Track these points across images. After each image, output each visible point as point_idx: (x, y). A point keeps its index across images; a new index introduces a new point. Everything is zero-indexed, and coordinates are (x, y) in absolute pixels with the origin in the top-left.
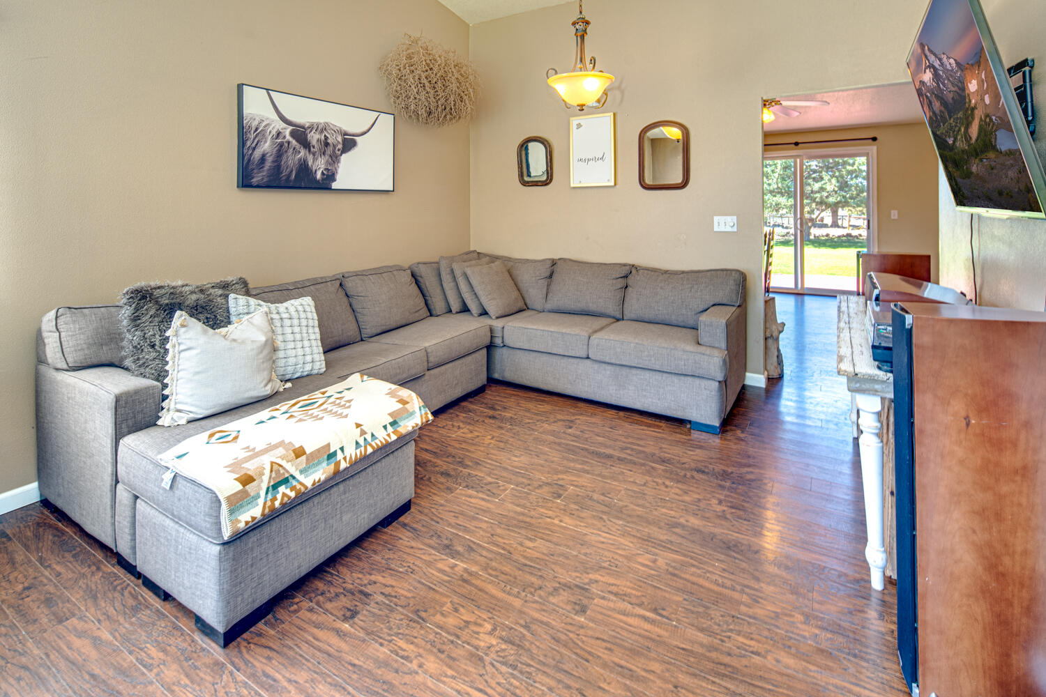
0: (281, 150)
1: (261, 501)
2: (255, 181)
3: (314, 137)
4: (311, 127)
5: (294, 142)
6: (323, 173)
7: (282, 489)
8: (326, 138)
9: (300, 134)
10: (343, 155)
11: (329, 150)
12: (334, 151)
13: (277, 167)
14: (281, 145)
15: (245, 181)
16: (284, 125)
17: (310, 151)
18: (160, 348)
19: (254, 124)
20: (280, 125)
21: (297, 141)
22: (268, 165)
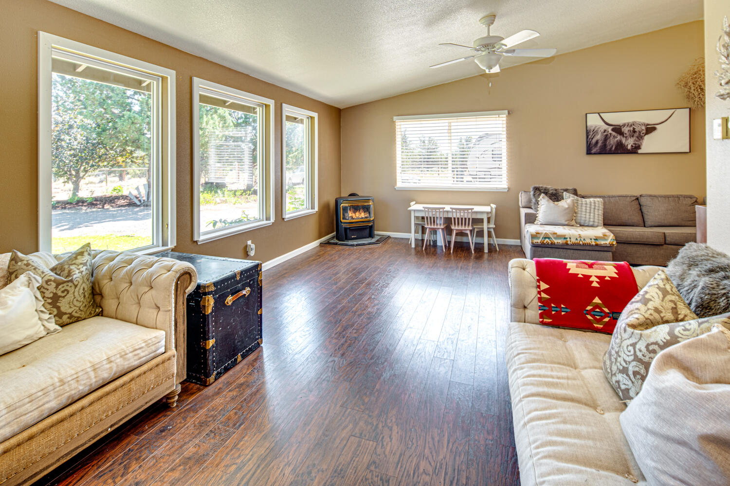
0: (606, 138)
1: (540, 239)
2: (593, 151)
3: (626, 130)
4: (624, 125)
5: (614, 133)
6: (632, 146)
7: (547, 240)
8: (634, 129)
9: (618, 130)
10: (646, 136)
11: (636, 134)
12: (639, 134)
13: (604, 145)
14: (607, 135)
15: (589, 152)
16: (608, 126)
17: (623, 136)
18: (537, 203)
19: (592, 129)
20: (606, 127)
21: (616, 132)
22: (600, 144)
